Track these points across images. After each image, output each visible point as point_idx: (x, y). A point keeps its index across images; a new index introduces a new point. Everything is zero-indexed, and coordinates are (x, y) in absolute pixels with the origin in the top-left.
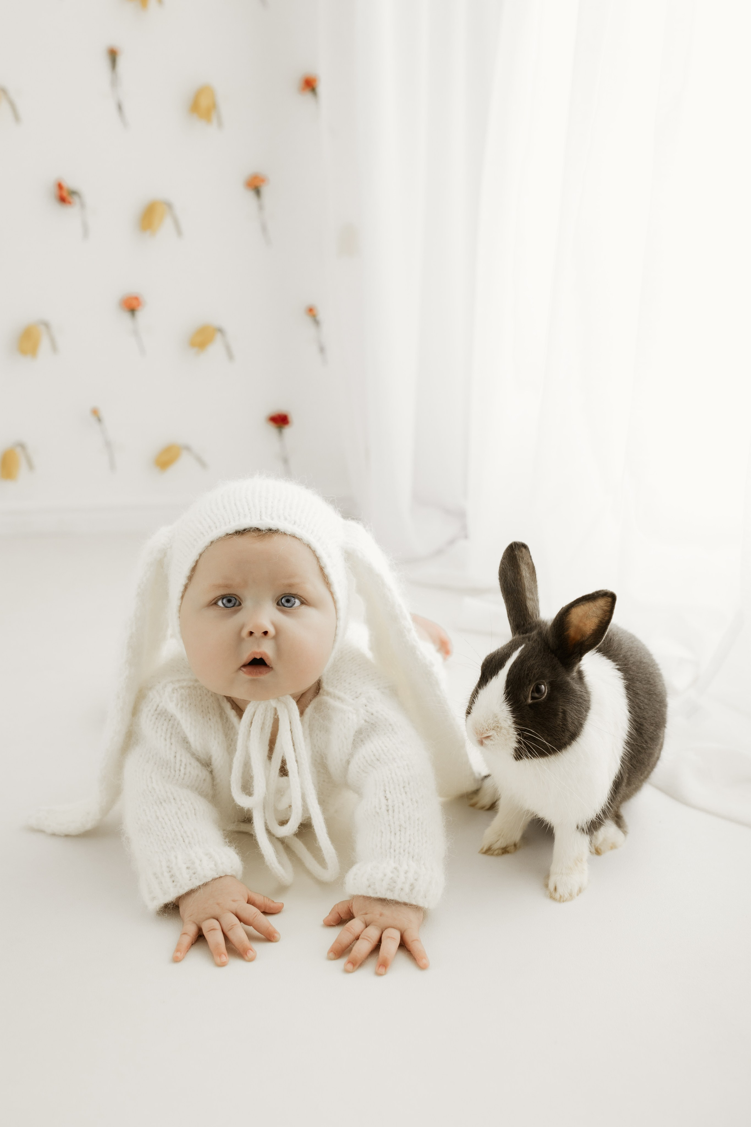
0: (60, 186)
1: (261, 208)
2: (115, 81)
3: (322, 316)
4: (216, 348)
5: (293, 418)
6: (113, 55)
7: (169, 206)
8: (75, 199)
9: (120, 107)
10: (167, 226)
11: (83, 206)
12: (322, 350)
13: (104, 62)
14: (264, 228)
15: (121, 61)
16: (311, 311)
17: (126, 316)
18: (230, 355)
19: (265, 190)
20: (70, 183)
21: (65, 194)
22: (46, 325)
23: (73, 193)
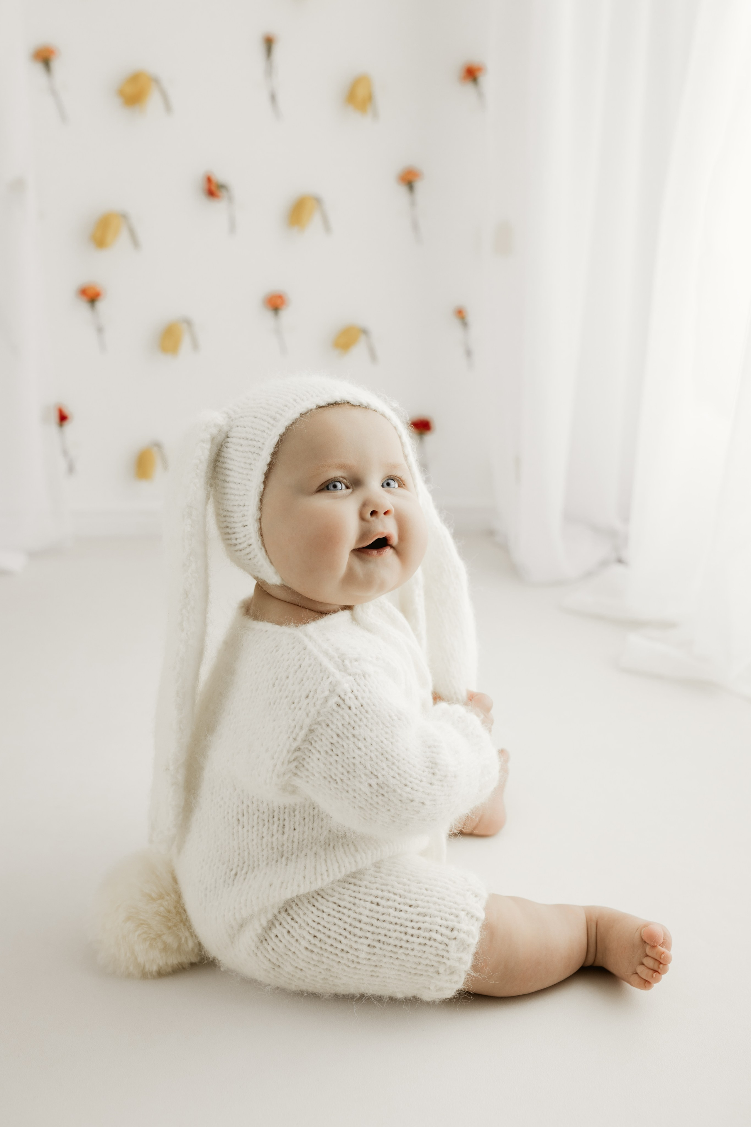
0: (209, 180)
1: (413, 204)
2: (269, 70)
3: (471, 317)
4: (359, 351)
5: (437, 423)
6: (269, 43)
7: (318, 201)
8: (223, 193)
9: (273, 98)
10: (315, 222)
11: (231, 200)
12: (469, 353)
13: (259, 49)
14: (415, 226)
15: (278, 49)
16: (461, 314)
17: (269, 314)
18: (373, 356)
19: (420, 186)
20: (220, 176)
21: (213, 188)
22: (188, 322)
23: (221, 187)
